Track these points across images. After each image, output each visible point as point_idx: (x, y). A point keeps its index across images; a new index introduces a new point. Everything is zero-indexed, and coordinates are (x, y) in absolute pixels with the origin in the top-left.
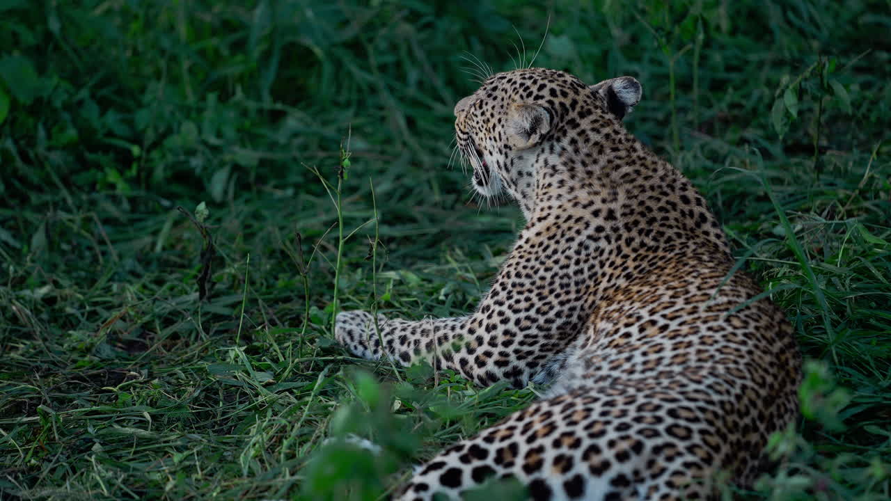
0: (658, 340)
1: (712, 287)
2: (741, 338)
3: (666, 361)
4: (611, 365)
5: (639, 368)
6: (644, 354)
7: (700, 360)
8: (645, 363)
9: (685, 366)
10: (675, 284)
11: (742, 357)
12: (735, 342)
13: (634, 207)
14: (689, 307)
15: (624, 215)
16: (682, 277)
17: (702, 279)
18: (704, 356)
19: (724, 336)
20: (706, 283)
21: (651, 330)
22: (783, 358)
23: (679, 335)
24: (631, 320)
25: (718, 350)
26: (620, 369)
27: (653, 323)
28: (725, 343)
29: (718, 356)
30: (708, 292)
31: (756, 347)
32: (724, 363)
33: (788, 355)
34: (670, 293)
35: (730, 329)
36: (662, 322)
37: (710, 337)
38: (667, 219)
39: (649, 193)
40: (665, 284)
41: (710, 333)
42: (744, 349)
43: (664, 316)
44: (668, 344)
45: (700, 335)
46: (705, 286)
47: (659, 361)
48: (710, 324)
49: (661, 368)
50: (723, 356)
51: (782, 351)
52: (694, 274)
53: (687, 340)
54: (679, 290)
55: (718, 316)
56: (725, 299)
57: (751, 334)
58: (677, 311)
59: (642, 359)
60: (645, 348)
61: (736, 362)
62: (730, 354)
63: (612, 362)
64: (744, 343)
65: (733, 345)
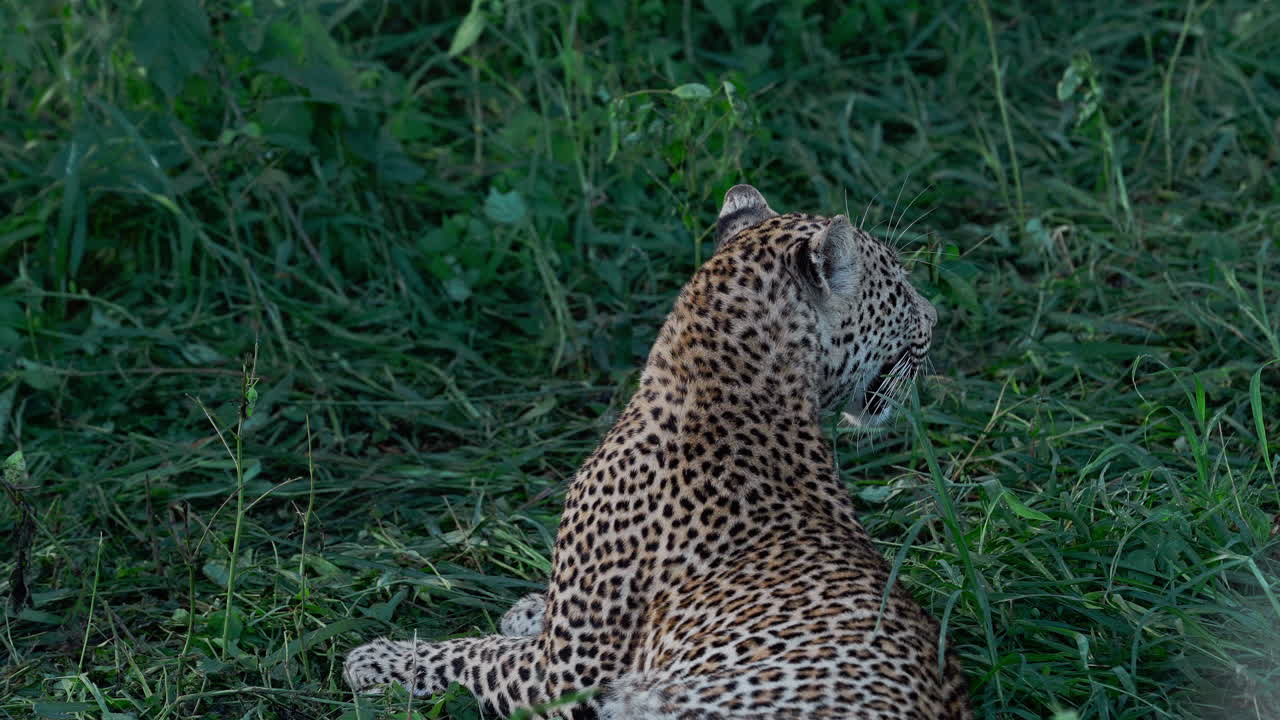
0: (771, 662)
1: (845, 595)
2: (899, 672)
3: (789, 694)
4: (704, 695)
5: (748, 701)
6: (754, 681)
7: (841, 699)
8: (756, 694)
9: (818, 704)
10: (787, 587)
11: (902, 701)
12: (892, 679)
13: (702, 422)
14: (811, 623)
15: (687, 429)
16: (795, 577)
17: (828, 581)
18: (848, 693)
19: (875, 667)
20: (835, 587)
21: (755, 651)
22: (954, 707)
23: (806, 658)
24: (723, 638)
25: (867, 687)
26: (718, 701)
27: (760, 641)
28: (877, 679)
29: (869, 697)
30: (839, 601)
31: (921, 687)
32: (878, 709)
33: (960, 704)
34: (780, 602)
35: (882, 657)
36: (772, 641)
37: (855, 666)
38: (748, 453)
39: (727, 406)
40: (770, 586)
41: (853, 660)
42: (904, 690)
43: (774, 633)
44: (790, 670)
45: (838, 661)
46: (834, 592)
47: (778, 693)
48: (851, 647)
49: (780, 704)
50: (875, 698)
51: (953, 697)
52: (815, 572)
53: (818, 665)
54: (794, 598)
55: (860, 636)
56: (867, 613)
57: (914, 667)
58: (793, 627)
59: (750, 688)
60: (753, 673)
61: (895, 709)
62: (886, 695)
63: (703, 690)
64: (904, 681)
65: (889, 683)
